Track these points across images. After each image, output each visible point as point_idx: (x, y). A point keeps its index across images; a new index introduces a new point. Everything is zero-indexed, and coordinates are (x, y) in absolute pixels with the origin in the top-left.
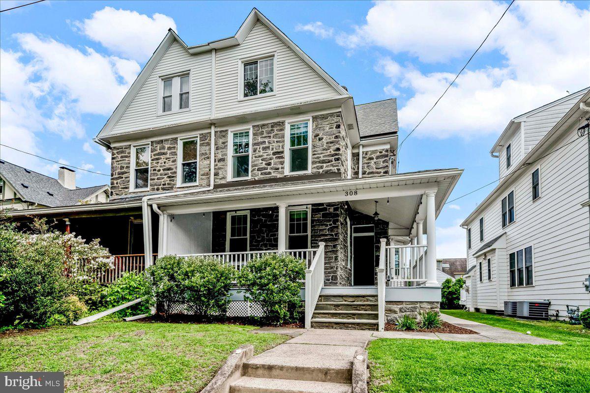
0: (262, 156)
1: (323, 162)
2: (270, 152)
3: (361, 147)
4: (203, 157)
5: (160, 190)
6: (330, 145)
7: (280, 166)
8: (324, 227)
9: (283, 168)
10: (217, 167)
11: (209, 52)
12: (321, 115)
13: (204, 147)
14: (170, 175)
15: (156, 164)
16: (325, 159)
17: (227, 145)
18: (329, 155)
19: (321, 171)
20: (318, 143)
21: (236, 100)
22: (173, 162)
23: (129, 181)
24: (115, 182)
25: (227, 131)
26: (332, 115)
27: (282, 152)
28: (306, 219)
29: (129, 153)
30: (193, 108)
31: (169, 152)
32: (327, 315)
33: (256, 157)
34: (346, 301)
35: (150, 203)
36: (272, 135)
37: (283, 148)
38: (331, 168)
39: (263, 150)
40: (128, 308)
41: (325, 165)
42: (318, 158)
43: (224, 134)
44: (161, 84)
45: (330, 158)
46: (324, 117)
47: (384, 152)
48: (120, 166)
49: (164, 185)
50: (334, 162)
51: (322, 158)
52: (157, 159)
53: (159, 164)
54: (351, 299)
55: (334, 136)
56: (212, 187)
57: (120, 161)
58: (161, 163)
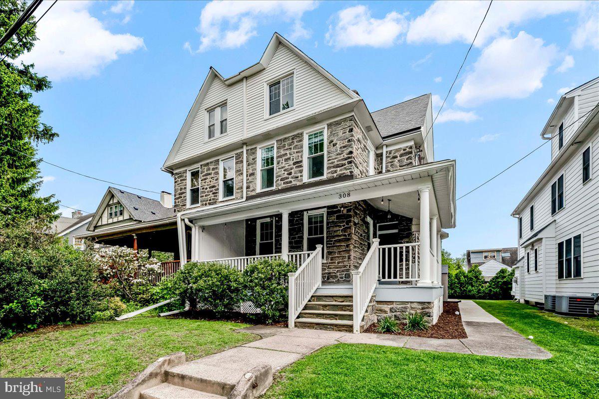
0: (284, 167)
1: (338, 166)
2: (291, 162)
3: (384, 147)
4: (238, 173)
5: (208, 205)
6: (343, 149)
7: (299, 175)
8: (338, 228)
9: (301, 176)
10: (248, 181)
11: (241, 80)
12: (335, 122)
13: (239, 165)
14: (214, 191)
15: (204, 184)
16: (338, 163)
17: (256, 161)
18: (342, 159)
19: (335, 175)
20: (333, 149)
21: (263, 120)
22: (216, 180)
23: (186, 200)
24: (177, 201)
25: (256, 148)
26: (345, 120)
27: (301, 162)
28: (322, 222)
29: (186, 177)
30: (230, 132)
31: (213, 172)
32: (312, 316)
33: (279, 169)
34: (336, 301)
35: (183, 218)
36: (292, 147)
37: (302, 157)
38: (345, 171)
39: (285, 162)
41: (338, 169)
42: (332, 163)
43: (253, 152)
44: (207, 115)
45: (343, 162)
46: (338, 123)
47: (408, 149)
48: (179, 188)
49: (210, 200)
50: (347, 165)
51: (336, 163)
52: (205, 179)
53: (207, 184)
54: (341, 300)
55: (347, 140)
56: (244, 199)
57: (180, 183)
58: (208, 183)
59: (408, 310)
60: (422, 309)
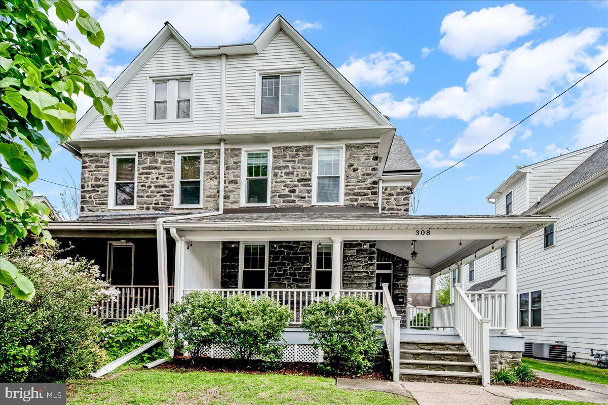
0: (284, 182)
1: (359, 194)
2: (295, 178)
3: (381, 182)
4: (209, 176)
5: (151, 210)
6: (366, 177)
7: (307, 195)
8: (358, 264)
9: (309, 197)
10: (227, 189)
11: (220, 56)
12: (356, 144)
13: (211, 165)
14: (165, 193)
15: (145, 179)
16: (360, 191)
17: (240, 166)
18: (364, 188)
19: (355, 203)
20: (354, 174)
21: (253, 116)
22: (168, 178)
23: (107, 196)
24: (87, 195)
25: (240, 149)
26: (369, 145)
27: (310, 180)
29: (108, 163)
30: (196, 119)
31: (163, 166)
33: (276, 182)
35: (167, 226)
36: (297, 160)
37: (310, 174)
38: (368, 202)
39: (286, 175)
40: (145, 352)
41: (360, 198)
42: (352, 190)
43: (236, 153)
44: (152, 86)
45: (366, 191)
46: (360, 147)
47: (405, 189)
48: (94, 177)
49: (155, 204)
50: (370, 196)
51: (356, 191)
52: (147, 173)
53: (150, 180)
54: (428, 347)
55: (371, 168)
56: (221, 212)
57: (95, 171)
58: (153, 179)
59: (498, 359)
60: (513, 358)
